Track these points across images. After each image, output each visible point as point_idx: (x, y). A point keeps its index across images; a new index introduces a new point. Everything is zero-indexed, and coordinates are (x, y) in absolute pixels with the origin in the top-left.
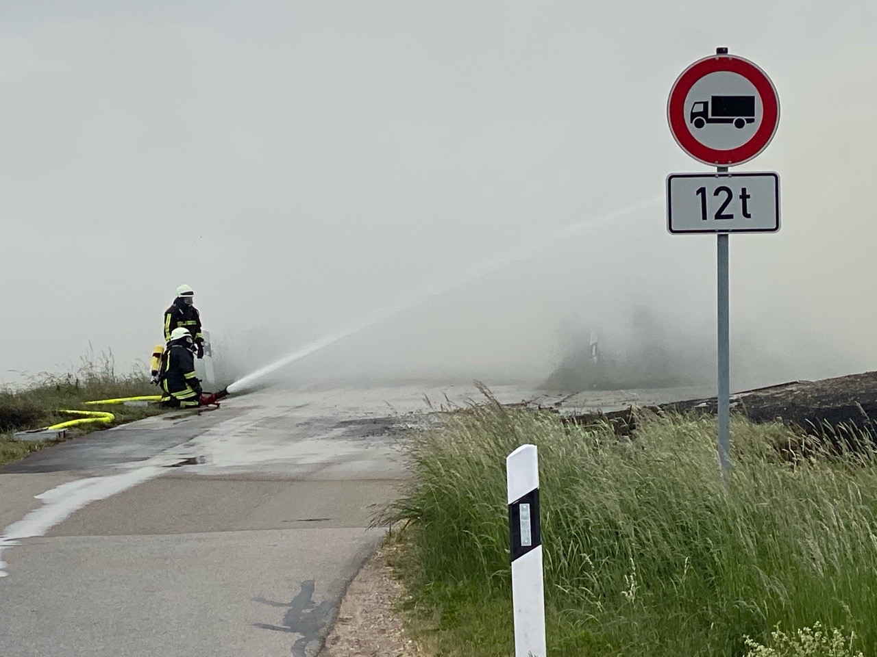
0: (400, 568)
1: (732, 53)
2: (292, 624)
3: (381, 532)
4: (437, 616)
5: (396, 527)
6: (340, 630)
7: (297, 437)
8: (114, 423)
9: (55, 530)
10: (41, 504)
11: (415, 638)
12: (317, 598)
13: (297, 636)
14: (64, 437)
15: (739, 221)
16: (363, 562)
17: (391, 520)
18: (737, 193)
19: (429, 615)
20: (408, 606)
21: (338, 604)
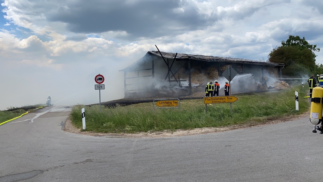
0: (71, 119)
1: (100, 74)
2: (61, 125)
3: (69, 116)
4: (75, 123)
5: (70, 116)
6: (66, 125)
7: (60, 108)
8: (43, 108)
9: (38, 118)
10: (36, 115)
11: (73, 125)
12: (64, 122)
13: (62, 126)
14: (38, 109)
15: (101, 88)
16: (67, 119)
17: (70, 115)
18: (101, 86)
19: (74, 123)
20: (72, 123)
21: (65, 123)
